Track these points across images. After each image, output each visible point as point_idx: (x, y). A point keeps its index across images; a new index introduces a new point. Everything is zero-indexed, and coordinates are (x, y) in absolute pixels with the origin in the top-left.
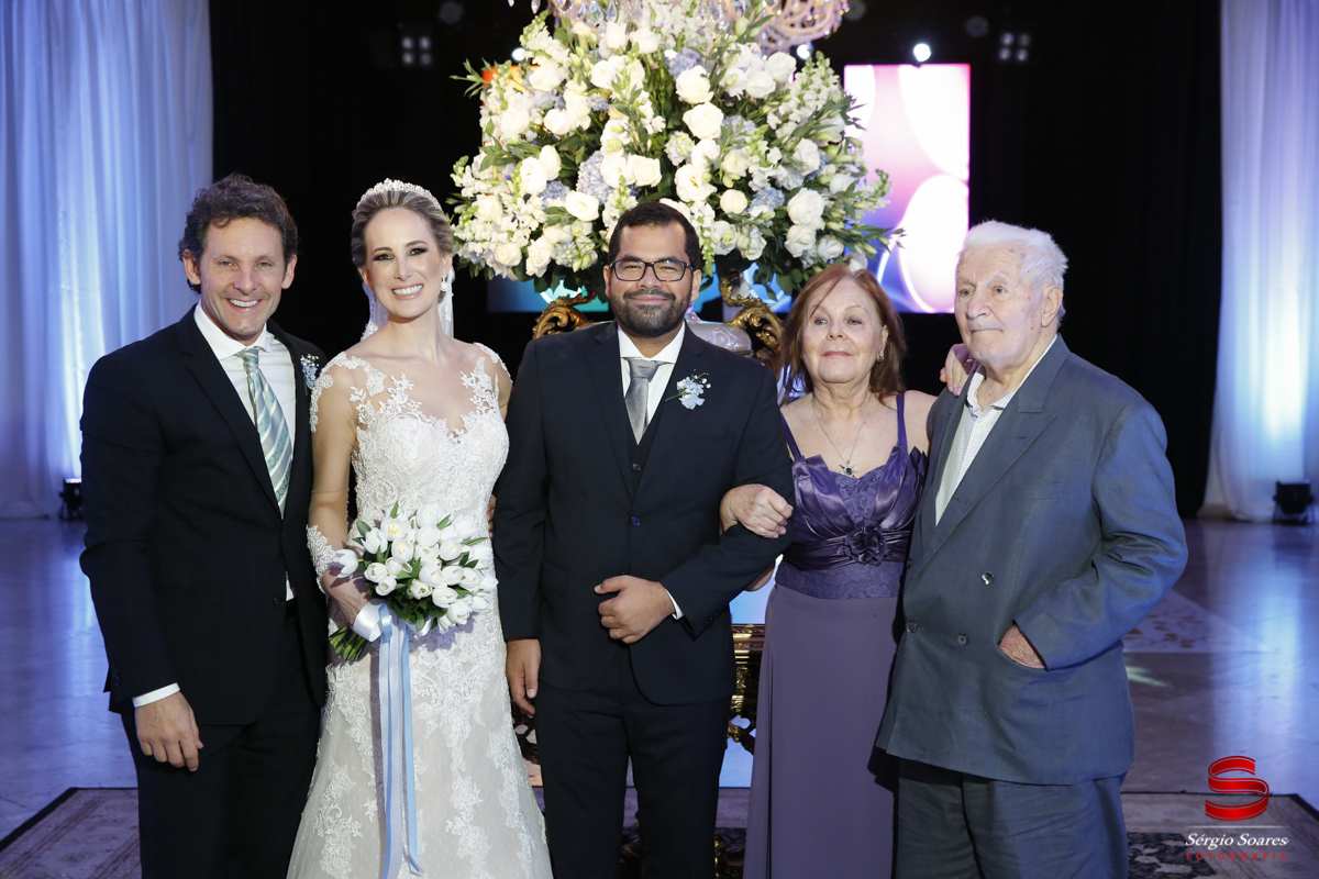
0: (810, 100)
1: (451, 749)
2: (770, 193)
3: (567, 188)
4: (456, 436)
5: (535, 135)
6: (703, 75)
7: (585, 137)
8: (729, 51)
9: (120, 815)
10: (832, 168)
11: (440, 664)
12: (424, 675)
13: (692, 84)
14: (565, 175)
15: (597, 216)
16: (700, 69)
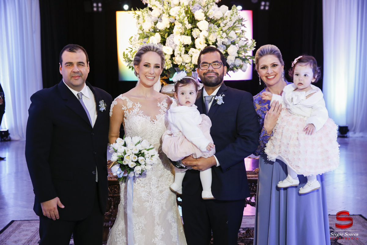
0: (233, 19)
1: (155, 217)
2: (222, 46)
3: (162, 45)
4: (153, 121)
5: (153, 30)
6: (202, 12)
7: (168, 30)
8: (210, 5)
9: (28, 228)
10: (238, 39)
11: (152, 190)
12: (147, 194)
13: (199, 15)
14: (162, 41)
15: (172, 53)
16: (201, 10)
